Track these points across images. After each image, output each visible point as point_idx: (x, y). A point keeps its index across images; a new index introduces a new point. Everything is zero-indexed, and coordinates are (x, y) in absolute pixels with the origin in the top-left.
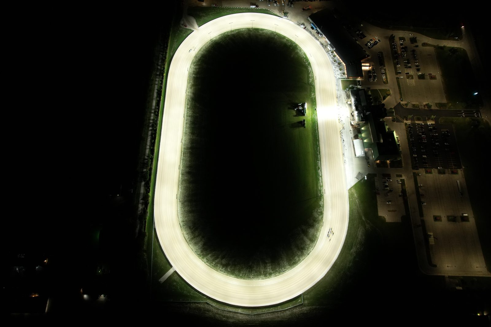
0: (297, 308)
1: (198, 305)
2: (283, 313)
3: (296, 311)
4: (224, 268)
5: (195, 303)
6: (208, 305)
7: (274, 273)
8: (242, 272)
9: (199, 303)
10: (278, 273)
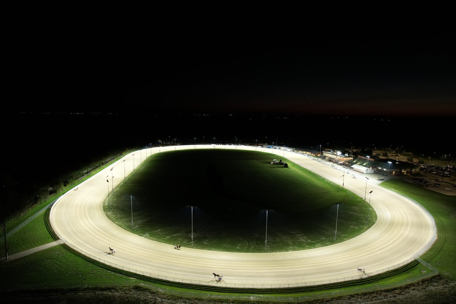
0: (435, 284)
1: (105, 293)
2: (400, 294)
3: (435, 288)
4: (194, 242)
5: (96, 289)
6: (141, 292)
7: (318, 243)
8: (239, 245)
9: (109, 289)
10: (329, 242)
